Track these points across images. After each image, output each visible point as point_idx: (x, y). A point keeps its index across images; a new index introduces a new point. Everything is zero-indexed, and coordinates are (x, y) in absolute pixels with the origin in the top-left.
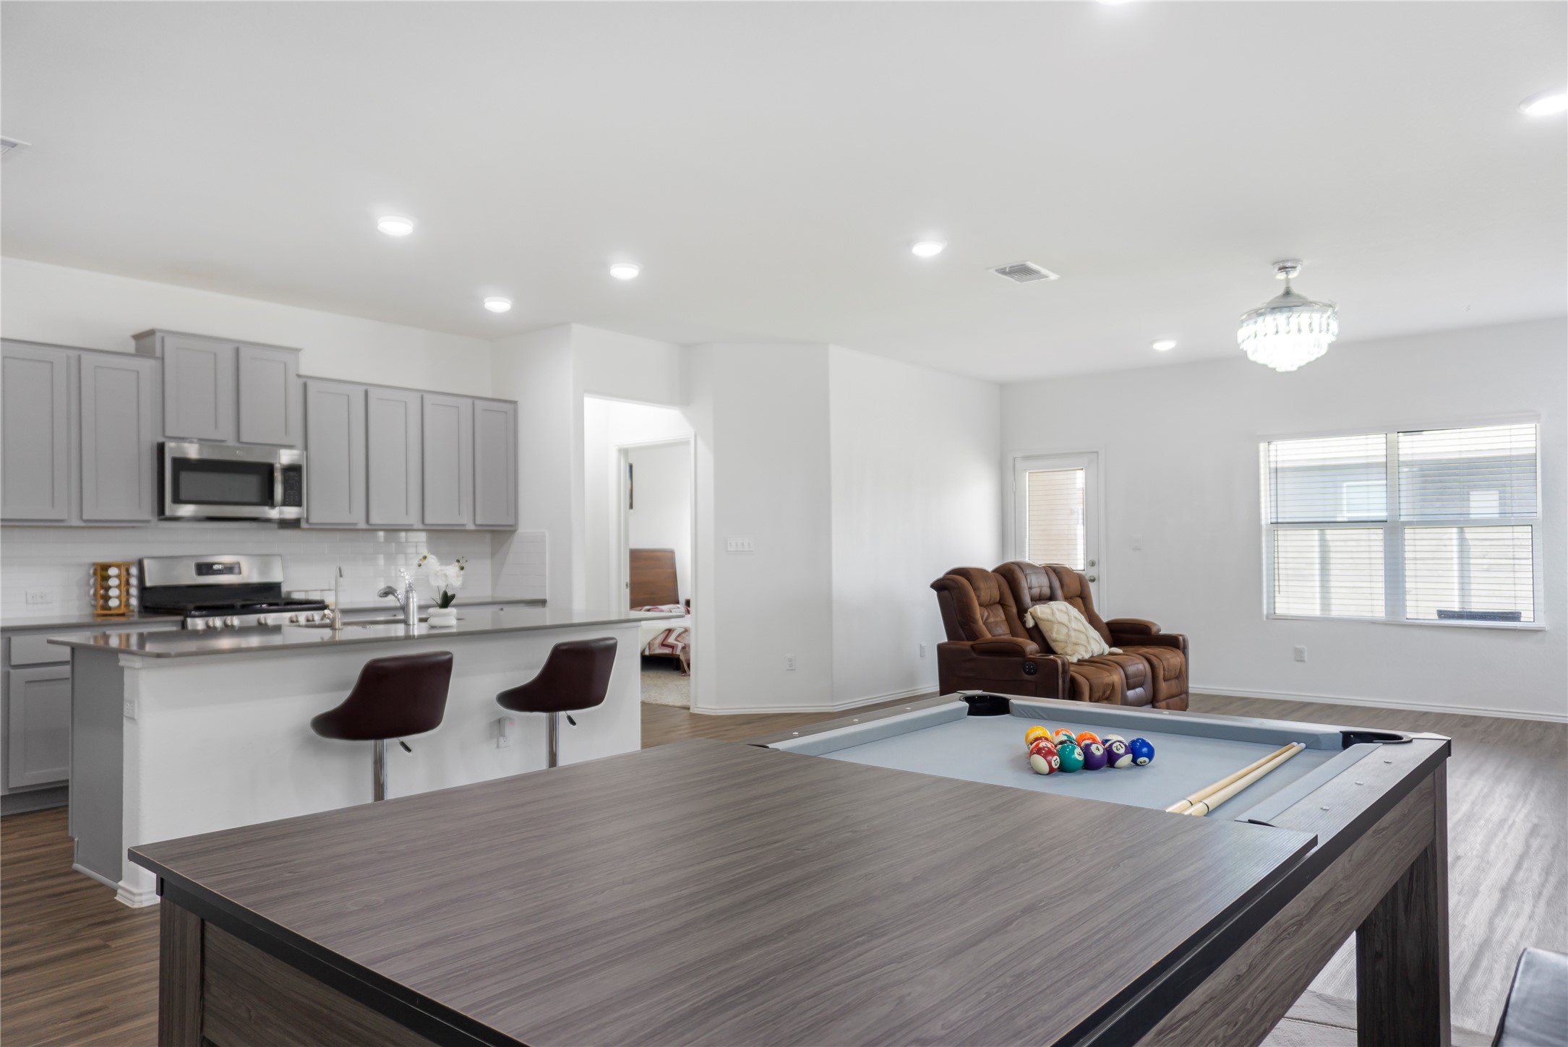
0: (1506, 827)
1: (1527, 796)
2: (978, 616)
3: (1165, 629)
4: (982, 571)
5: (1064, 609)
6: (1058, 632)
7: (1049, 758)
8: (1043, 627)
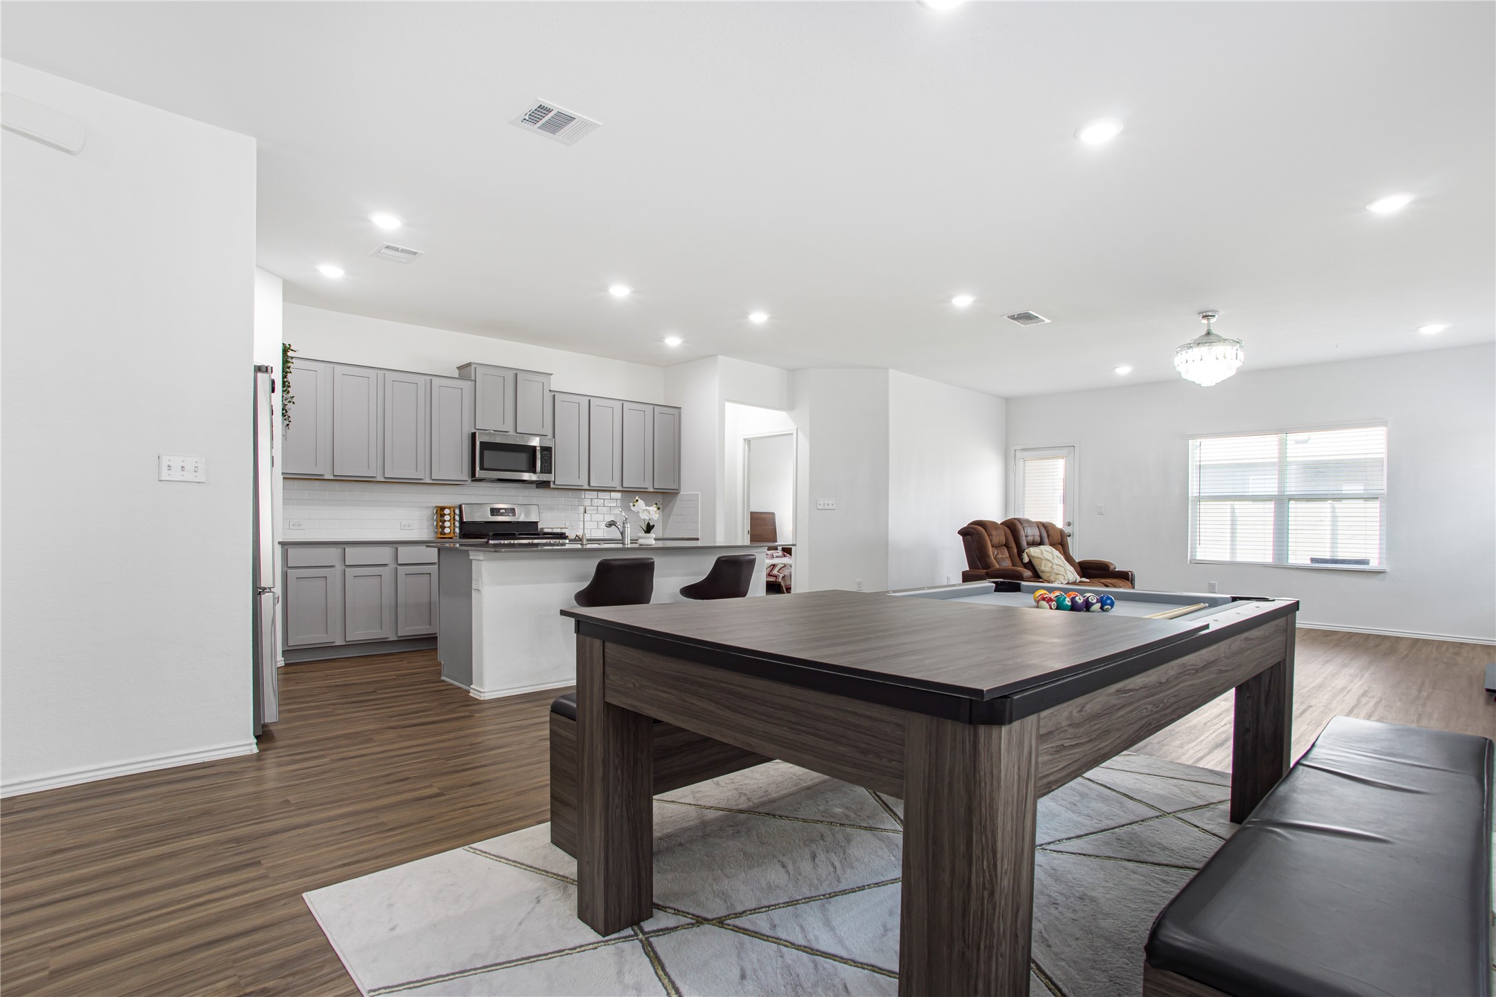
0: (1345, 692)
1: (1363, 675)
2: (991, 553)
3: (1119, 568)
4: (994, 523)
5: (1050, 550)
6: (1045, 566)
7: (1050, 603)
8: (1035, 562)
